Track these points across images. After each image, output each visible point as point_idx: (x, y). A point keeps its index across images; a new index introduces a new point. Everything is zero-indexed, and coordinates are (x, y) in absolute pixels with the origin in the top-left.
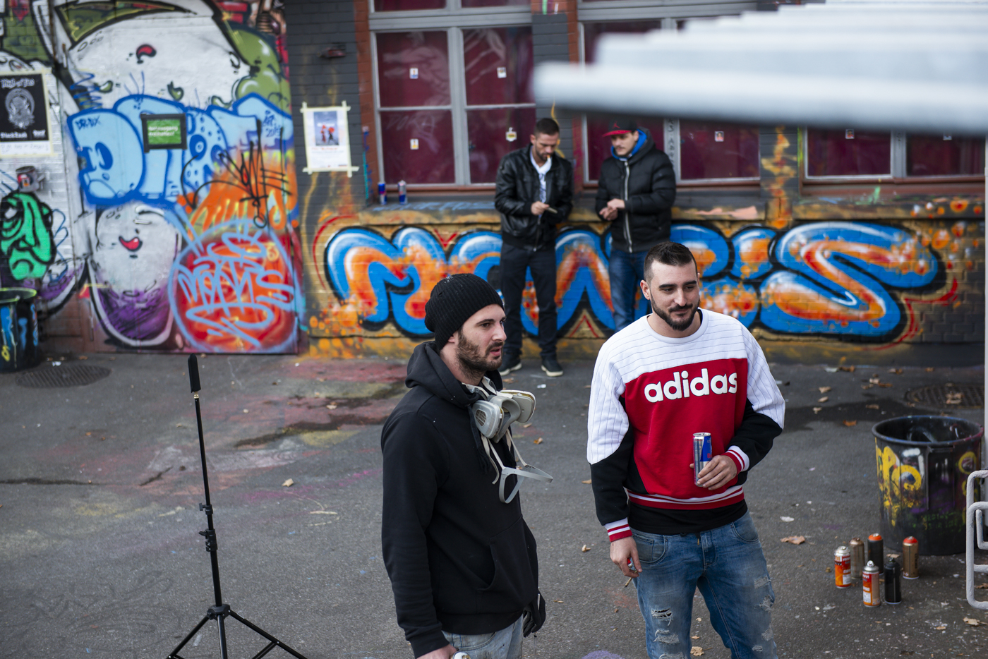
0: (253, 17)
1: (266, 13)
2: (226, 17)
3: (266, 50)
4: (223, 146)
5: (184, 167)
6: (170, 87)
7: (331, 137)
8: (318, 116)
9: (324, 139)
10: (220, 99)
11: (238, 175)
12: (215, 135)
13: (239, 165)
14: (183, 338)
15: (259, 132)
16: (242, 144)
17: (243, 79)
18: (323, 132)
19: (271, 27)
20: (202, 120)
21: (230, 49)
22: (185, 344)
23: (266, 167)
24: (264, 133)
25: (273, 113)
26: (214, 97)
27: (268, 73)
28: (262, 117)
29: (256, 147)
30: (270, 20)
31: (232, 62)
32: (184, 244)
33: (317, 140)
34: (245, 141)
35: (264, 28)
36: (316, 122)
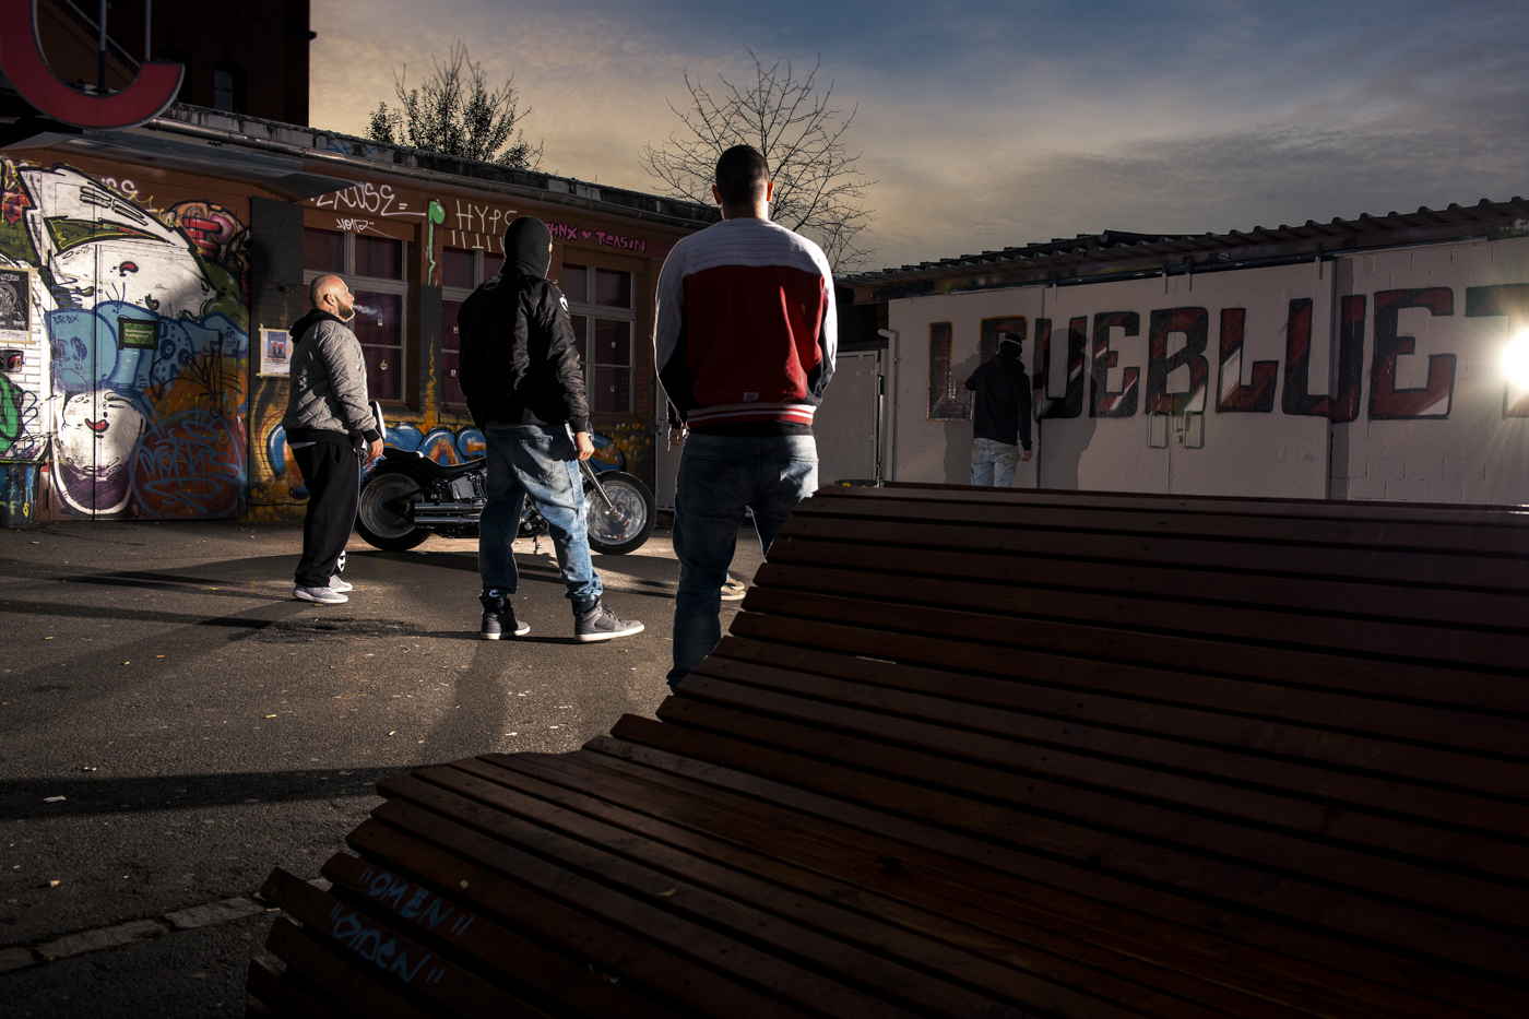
0: (222, 254)
1: (234, 254)
2: (200, 251)
3: (231, 281)
4: (189, 349)
5: (153, 365)
6: (148, 299)
7: (280, 352)
8: (271, 336)
9: (275, 353)
10: (190, 313)
11: (200, 374)
12: (184, 341)
13: (202, 367)
14: (140, 507)
15: (220, 342)
16: (205, 350)
17: (211, 300)
18: (274, 348)
19: (238, 265)
20: (173, 328)
21: (202, 276)
22: (140, 513)
23: (224, 370)
24: (225, 344)
25: (233, 329)
26: (185, 311)
27: (232, 299)
28: (224, 331)
29: (217, 354)
30: (236, 259)
31: (202, 286)
32: (148, 427)
33: (269, 351)
34: (208, 349)
35: (231, 264)
36: (269, 339)
